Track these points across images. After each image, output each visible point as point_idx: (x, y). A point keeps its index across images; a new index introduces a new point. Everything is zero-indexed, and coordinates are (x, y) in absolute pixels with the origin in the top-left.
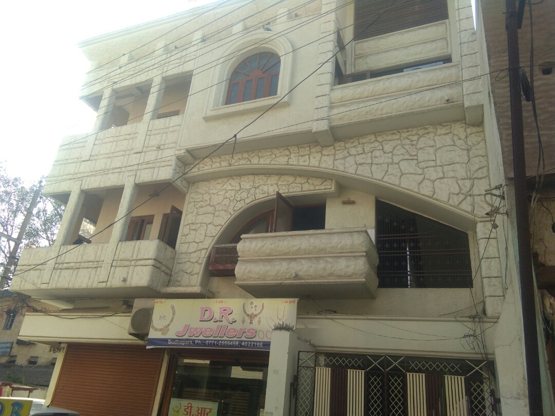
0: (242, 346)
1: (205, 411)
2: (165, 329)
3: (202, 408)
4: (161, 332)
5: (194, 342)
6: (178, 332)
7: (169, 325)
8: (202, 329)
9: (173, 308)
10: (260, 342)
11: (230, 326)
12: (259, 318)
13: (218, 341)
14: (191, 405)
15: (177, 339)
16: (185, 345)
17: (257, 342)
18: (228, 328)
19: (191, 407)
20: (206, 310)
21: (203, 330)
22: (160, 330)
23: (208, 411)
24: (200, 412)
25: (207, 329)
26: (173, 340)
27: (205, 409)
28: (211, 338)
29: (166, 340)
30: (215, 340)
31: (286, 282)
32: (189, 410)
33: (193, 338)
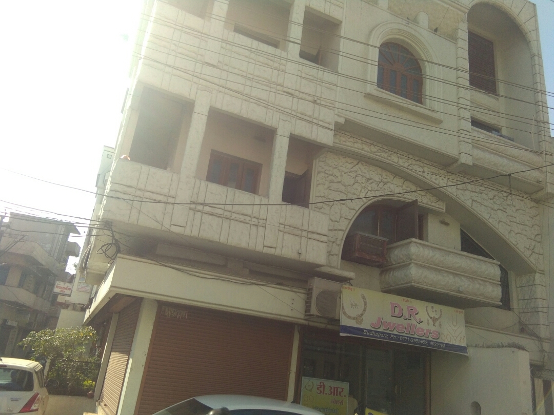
0: (430, 346)
1: (337, 390)
2: (359, 318)
3: (334, 388)
4: (355, 321)
5: (389, 336)
6: (373, 324)
7: (362, 315)
8: (394, 324)
9: (364, 297)
10: (443, 343)
11: (418, 326)
12: (440, 323)
13: (410, 338)
14: (323, 384)
15: (373, 331)
16: (380, 338)
17: (441, 343)
18: (417, 327)
19: (324, 386)
20: (395, 306)
21: (396, 325)
22: (354, 318)
23: (340, 390)
24: (332, 390)
25: (399, 325)
26: (369, 331)
27: (337, 388)
28: (404, 334)
29: (362, 330)
30: (408, 337)
31: (452, 293)
32: (322, 389)
33: (388, 332)
